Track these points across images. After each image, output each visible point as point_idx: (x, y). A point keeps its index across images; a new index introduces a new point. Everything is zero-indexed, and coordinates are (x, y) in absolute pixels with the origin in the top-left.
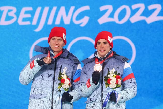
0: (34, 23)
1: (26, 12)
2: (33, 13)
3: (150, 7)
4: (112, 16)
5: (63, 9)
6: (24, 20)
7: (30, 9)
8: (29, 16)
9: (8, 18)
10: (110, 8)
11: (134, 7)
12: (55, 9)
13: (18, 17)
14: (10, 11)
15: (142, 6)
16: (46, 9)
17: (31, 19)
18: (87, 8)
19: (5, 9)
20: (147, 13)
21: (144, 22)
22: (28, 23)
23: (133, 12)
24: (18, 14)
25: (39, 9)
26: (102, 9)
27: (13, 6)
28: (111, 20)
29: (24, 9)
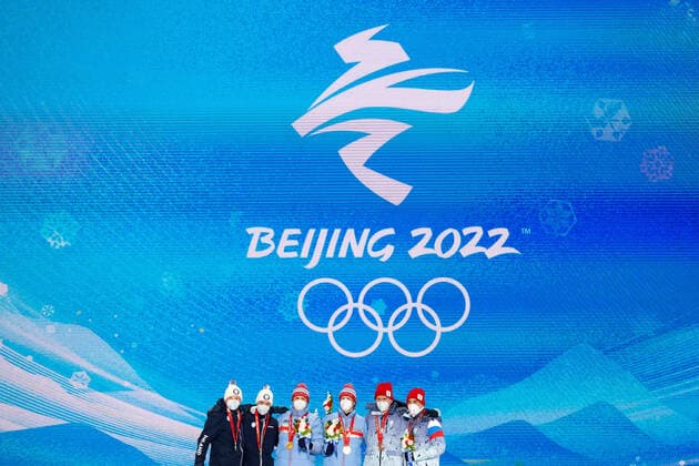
0: (304, 254)
1: (291, 237)
2: (301, 238)
3: (492, 233)
4: (431, 244)
5: (351, 232)
6: (287, 249)
7: (297, 231)
8: (295, 243)
9: (261, 246)
10: (428, 232)
11: (467, 231)
12: (337, 232)
13: (277, 245)
14: (263, 235)
15: (479, 231)
16: (324, 232)
17: (298, 249)
18: (391, 231)
19: (255, 231)
20: (487, 242)
21: (482, 255)
22: (294, 254)
23: (465, 240)
24: (276, 240)
25: (312, 232)
26: (415, 233)
27: (269, 226)
28: (430, 251)
29: (287, 232)
